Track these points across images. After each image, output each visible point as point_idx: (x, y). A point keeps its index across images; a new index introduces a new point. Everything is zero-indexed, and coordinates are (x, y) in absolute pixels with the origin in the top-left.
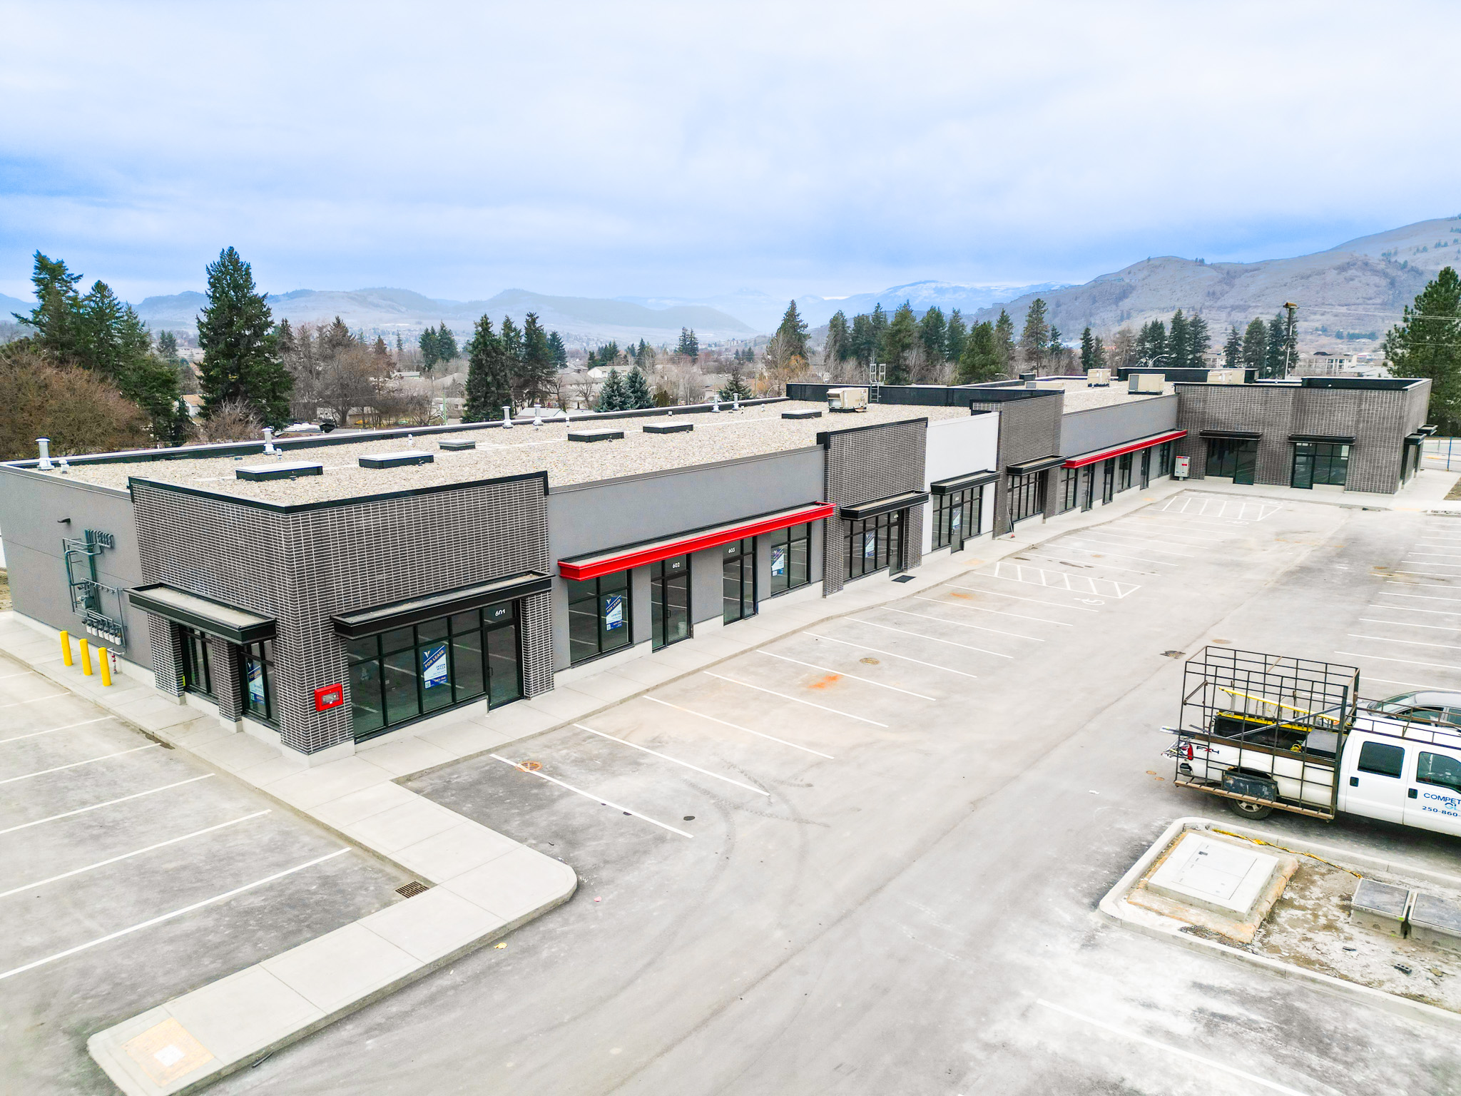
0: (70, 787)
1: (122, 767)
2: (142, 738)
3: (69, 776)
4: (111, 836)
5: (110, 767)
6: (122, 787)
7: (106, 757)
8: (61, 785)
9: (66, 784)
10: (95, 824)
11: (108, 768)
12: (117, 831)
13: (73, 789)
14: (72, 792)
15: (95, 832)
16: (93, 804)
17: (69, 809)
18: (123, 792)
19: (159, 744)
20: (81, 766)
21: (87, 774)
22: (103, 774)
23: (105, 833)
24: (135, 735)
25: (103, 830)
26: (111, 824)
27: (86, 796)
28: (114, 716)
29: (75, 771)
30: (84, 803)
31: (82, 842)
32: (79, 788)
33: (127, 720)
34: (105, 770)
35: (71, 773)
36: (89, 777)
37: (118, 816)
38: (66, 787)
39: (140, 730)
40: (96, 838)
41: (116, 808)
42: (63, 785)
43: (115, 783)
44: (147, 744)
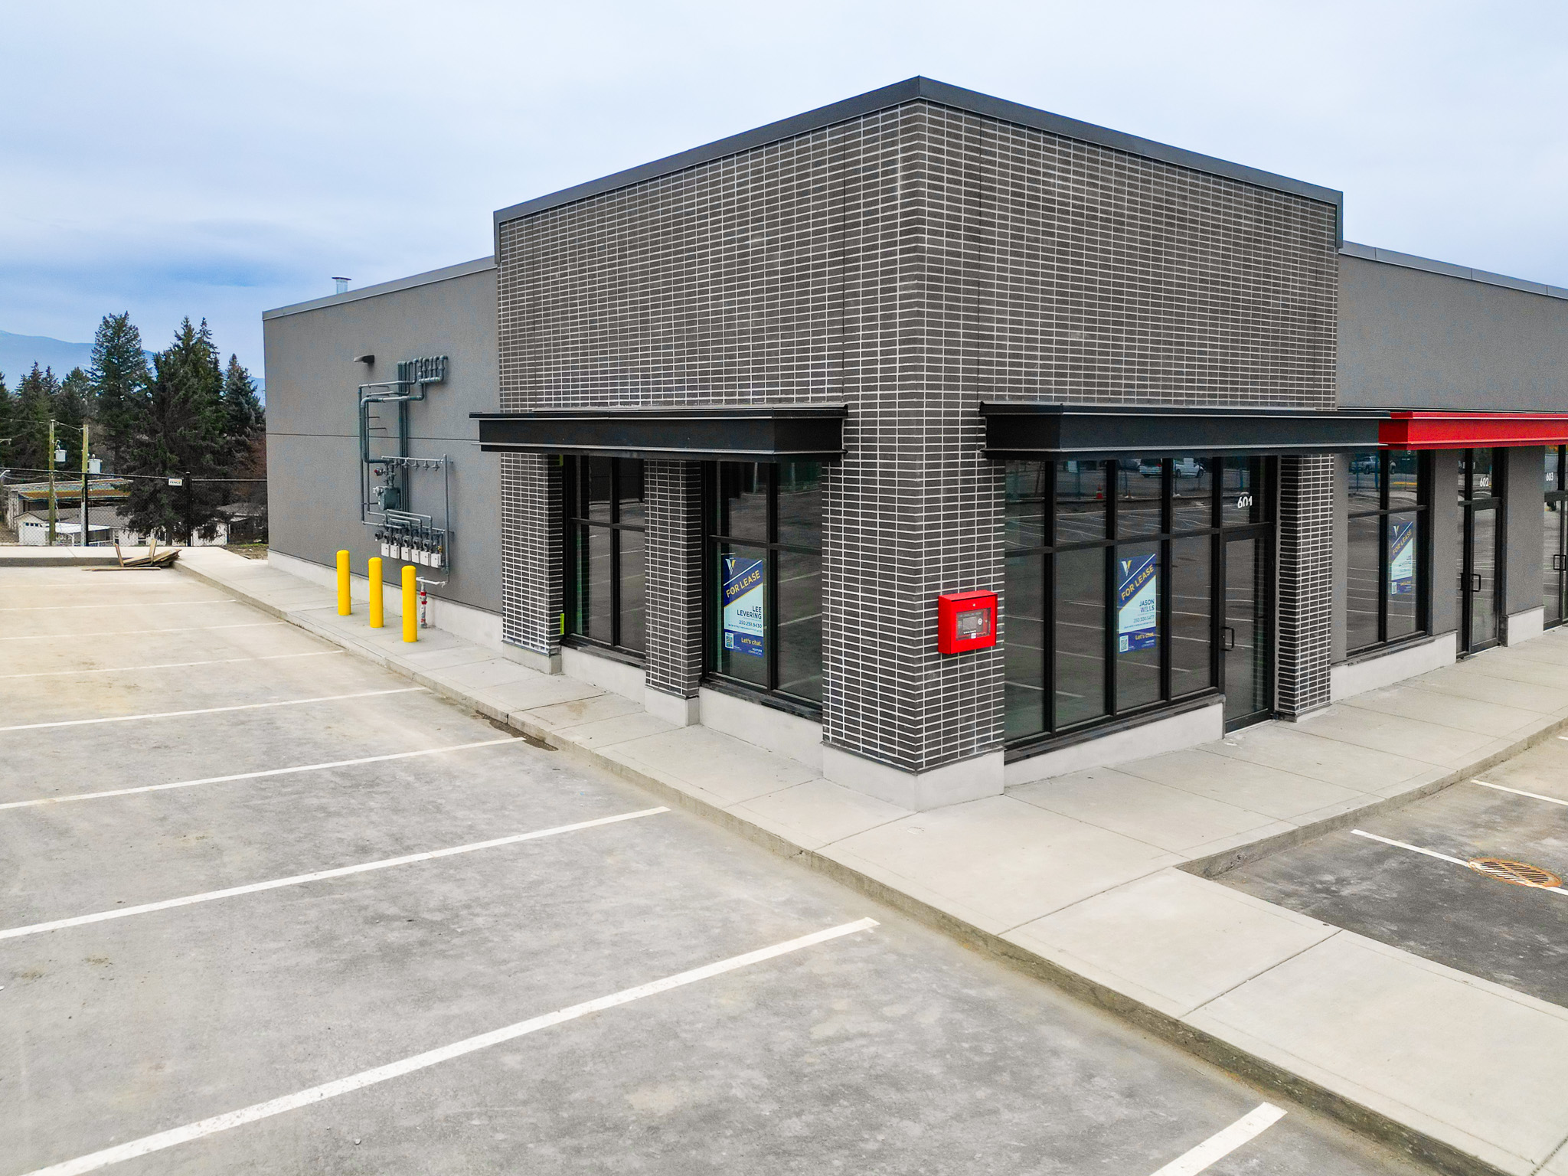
0: (332, 809)
1: (450, 775)
2: (483, 726)
3: (332, 785)
4: (442, 954)
5: (421, 772)
6: (455, 818)
7: (412, 754)
8: (312, 801)
9: (324, 801)
10: (392, 910)
11: (418, 776)
12: (456, 941)
13: (338, 814)
14: (336, 819)
15: (395, 936)
16: (386, 855)
17: (327, 863)
18: (459, 831)
19: (522, 739)
20: (358, 767)
21: (372, 784)
22: (408, 786)
23: (422, 943)
24: (468, 720)
25: (417, 934)
26: (438, 917)
27: (371, 834)
28: (424, 688)
29: (344, 774)
30: (363, 851)
31: (355, 964)
32: (353, 812)
33: (449, 694)
34: (411, 779)
35: (338, 780)
36: (376, 789)
37: (456, 895)
38: (322, 808)
39: (477, 712)
40: (396, 956)
41: (446, 869)
42: (315, 802)
43: (438, 809)
44: (496, 738)
